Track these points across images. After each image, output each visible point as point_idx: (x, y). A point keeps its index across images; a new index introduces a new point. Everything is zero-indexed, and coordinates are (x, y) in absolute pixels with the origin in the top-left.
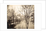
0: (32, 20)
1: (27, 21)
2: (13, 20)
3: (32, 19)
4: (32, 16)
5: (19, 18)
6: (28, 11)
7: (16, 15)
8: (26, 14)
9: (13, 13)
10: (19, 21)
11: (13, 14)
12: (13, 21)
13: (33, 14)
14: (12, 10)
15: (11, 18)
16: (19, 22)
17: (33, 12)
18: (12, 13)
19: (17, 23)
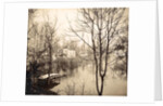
0: (121, 62)
1: (99, 67)
2: (50, 63)
3: (121, 58)
4: (120, 47)
5: (70, 54)
6: (104, 32)
7: (61, 44)
8: (96, 41)
9: (48, 38)
10: (69, 67)
11: (49, 40)
12: (47, 67)
13: (125, 40)
14: (47, 25)
15: (39, 54)
16: (72, 69)
17: (122, 35)
18: (44, 38)
19: (61, 73)
